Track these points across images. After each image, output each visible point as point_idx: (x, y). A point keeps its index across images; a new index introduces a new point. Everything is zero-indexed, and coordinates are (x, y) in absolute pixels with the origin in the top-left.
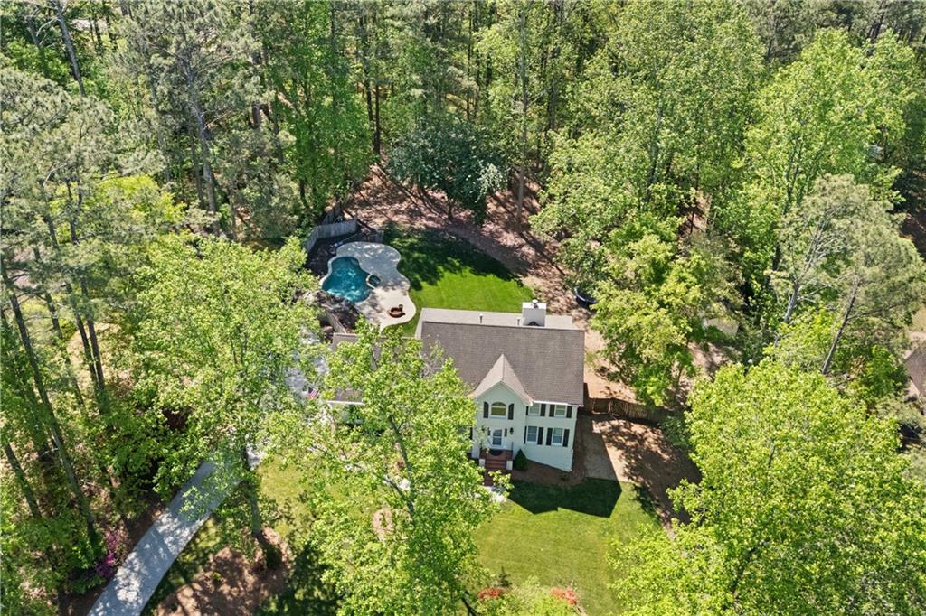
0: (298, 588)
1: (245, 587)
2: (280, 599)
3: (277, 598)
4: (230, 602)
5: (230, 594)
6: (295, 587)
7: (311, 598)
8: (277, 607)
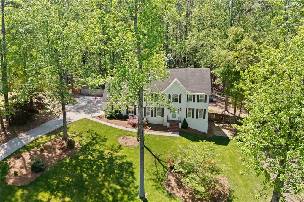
0: (81, 155)
1: (55, 154)
2: (71, 158)
3: (70, 158)
4: (46, 158)
5: (47, 155)
6: (80, 155)
7: (86, 159)
8: (70, 161)
